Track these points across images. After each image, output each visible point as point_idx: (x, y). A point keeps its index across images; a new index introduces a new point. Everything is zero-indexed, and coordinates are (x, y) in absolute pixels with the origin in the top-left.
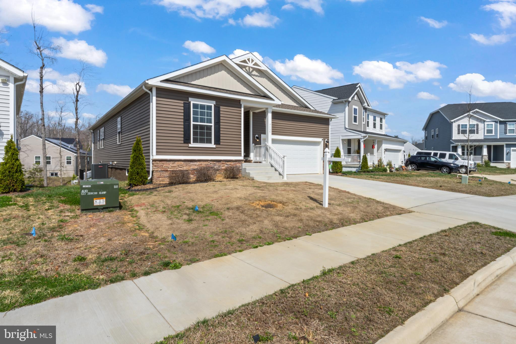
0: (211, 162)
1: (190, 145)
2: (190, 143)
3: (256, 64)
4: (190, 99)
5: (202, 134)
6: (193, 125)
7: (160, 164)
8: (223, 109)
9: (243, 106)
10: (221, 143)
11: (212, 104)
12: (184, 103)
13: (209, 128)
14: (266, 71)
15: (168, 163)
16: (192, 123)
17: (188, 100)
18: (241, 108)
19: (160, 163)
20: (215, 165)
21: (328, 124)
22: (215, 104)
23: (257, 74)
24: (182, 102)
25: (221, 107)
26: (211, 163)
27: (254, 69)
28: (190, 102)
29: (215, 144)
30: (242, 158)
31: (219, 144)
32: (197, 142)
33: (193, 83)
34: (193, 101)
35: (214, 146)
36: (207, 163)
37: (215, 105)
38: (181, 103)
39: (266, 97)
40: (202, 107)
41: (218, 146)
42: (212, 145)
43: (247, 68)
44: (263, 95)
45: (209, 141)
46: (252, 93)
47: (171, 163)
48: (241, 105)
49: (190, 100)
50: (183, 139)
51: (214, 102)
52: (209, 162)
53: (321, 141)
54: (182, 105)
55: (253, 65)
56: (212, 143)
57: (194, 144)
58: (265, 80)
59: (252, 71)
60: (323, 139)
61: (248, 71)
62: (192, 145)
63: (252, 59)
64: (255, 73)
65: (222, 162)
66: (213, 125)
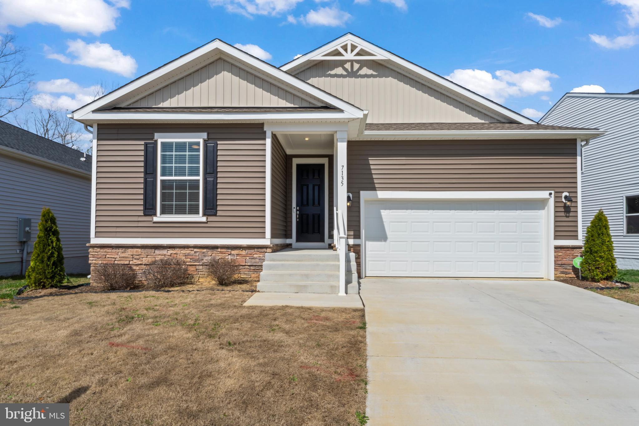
0: (195, 250)
1: (155, 219)
2: (155, 215)
3: (362, 53)
4: (156, 135)
5: (181, 197)
6: (162, 181)
7: (102, 252)
8: (222, 145)
9: (269, 134)
10: (219, 213)
11: (200, 139)
12: (146, 145)
13: (195, 185)
14: (389, 61)
15: (114, 251)
16: (159, 178)
17: (152, 139)
18: (265, 139)
19: (102, 250)
20: (205, 256)
21: (575, 155)
22: (206, 137)
23: (370, 72)
24: (143, 142)
25: (219, 142)
26: (195, 252)
27: (363, 64)
28: (156, 141)
29: (204, 215)
30: (267, 241)
31: (215, 215)
32: (171, 213)
33: (160, 106)
34: (161, 139)
35: (204, 219)
36: (188, 252)
37: (205, 141)
38: (140, 145)
39: (328, 107)
40: (181, 147)
41: (211, 219)
42: (200, 218)
43: (348, 66)
44: (320, 105)
45: (194, 210)
46: (292, 106)
47: (120, 250)
48: (265, 133)
49: (155, 138)
50: (142, 208)
51: (205, 135)
52: (191, 249)
53: (548, 197)
54: (142, 148)
55: (356, 55)
56: (198, 213)
57: (162, 216)
58: (391, 82)
59: (360, 68)
60: (553, 192)
61: (350, 70)
62: (159, 218)
63: (352, 45)
64: (365, 71)
65: (219, 250)
66: (201, 178)
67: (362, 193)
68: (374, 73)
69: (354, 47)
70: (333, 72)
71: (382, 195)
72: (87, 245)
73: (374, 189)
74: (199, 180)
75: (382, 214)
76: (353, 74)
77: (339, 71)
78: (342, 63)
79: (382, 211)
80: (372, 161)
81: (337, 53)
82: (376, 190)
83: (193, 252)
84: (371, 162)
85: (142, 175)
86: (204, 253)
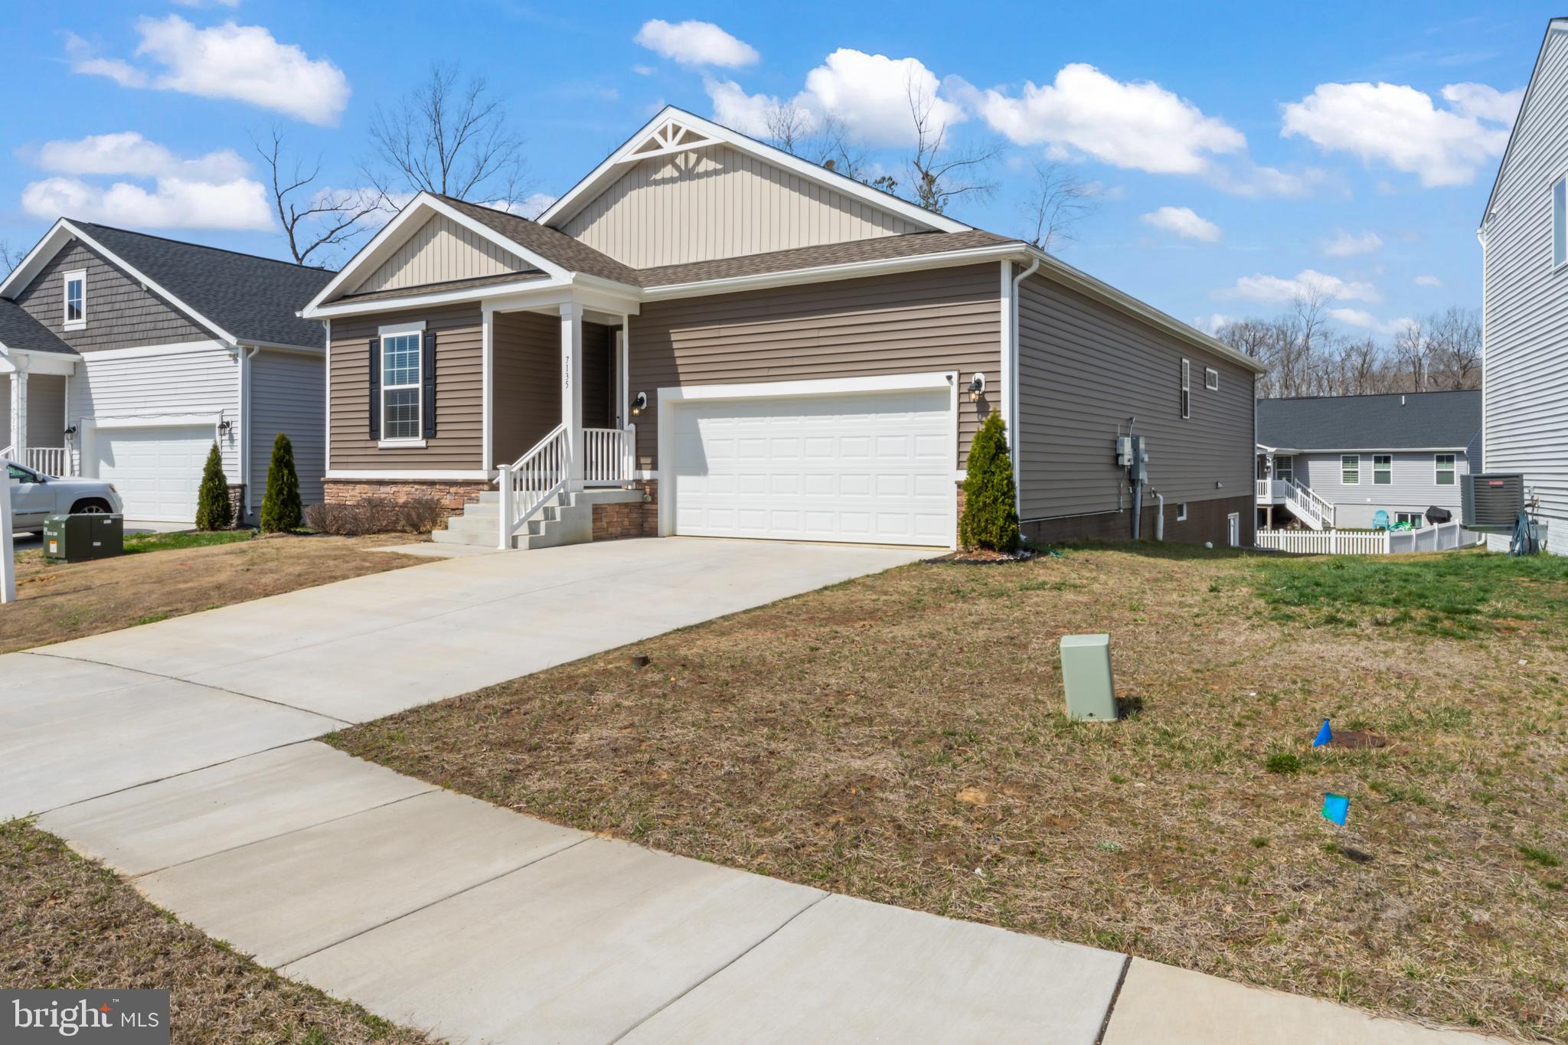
0: (416, 487)
1: (380, 444)
2: (380, 438)
3: (690, 136)
4: (380, 330)
5: (404, 413)
6: (386, 392)
8: (443, 336)
9: (486, 317)
10: (439, 435)
11: (416, 330)
12: (371, 343)
13: (415, 396)
14: (729, 144)
15: (345, 487)
16: (383, 388)
17: (376, 335)
18: (480, 324)
19: (335, 487)
21: (997, 294)
22: (424, 328)
23: (714, 166)
24: (367, 341)
25: (438, 334)
26: (417, 490)
28: (380, 338)
29: (423, 437)
30: (484, 474)
31: (434, 437)
32: (394, 435)
33: (383, 289)
34: (386, 333)
35: (423, 444)
36: (408, 489)
37: (424, 333)
38: (362, 345)
40: (402, 343)
41: (432, 442)
42: (418, 442)
43: (679, 162)
45: (414, 431)
47: (350, 487)
48: (482, 315)
49: (379, 333)
50: (367, 430)
51: (422, 325)
52: (411, 485)
53: (946, 383)
54: (367, 348)
55: (681, 143)
56: (418, 435)
57: (388, 440)
58: (743, 178)
59: (698, 162)
60: (955, 375)
61: (683, 168)
62: (384, 443)
63: (674, 125)
64: (707, 165)
65: (438, 487)
66: (419, 386)
67: (661, 392)
68: (719, 167)
69: (676, 130)
70: (659, 176)
71: (690, 392)
72: (322, 479)
73: (677, 383)
74: (418, 389)
75: (700, 426)
76: (688, 175)
77: (668, 171)
78: (670, 159)
79: (699, 420)
80: (675, 335)
81: (653, 145)
82: (679, 385)
83: (413, 490)
84: (673, 337)
85: (367, 385)
86: (423, 491)
